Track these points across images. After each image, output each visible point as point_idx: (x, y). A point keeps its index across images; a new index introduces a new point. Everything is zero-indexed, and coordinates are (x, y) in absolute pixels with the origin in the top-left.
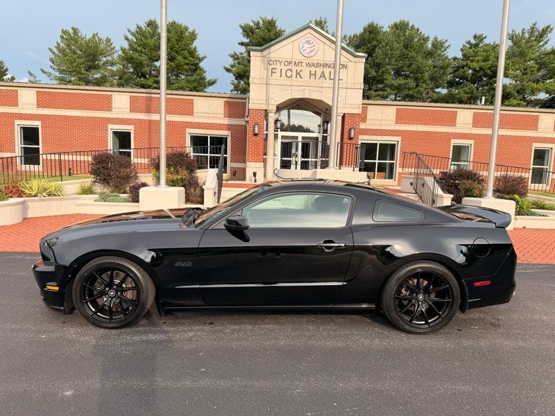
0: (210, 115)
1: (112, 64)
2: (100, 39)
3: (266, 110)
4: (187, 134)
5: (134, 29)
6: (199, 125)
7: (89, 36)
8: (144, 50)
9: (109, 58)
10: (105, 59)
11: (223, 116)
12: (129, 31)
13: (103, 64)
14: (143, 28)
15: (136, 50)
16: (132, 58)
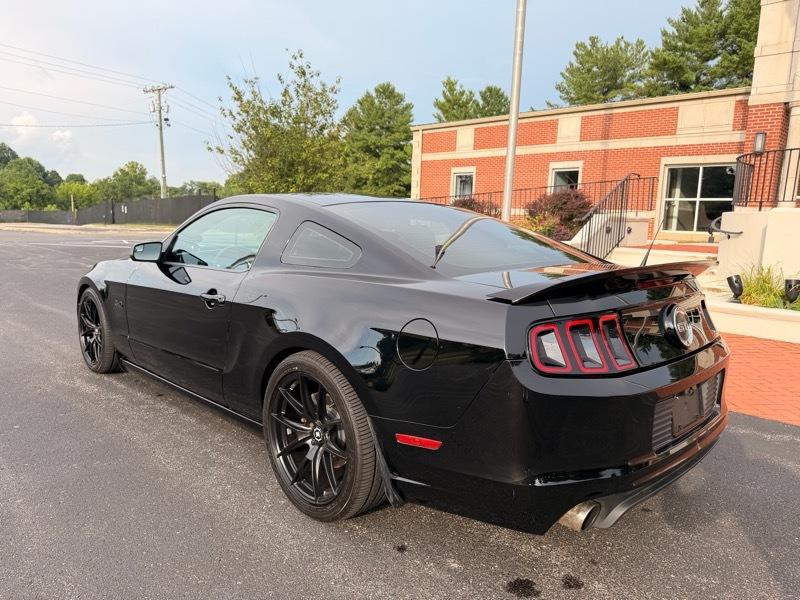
0: (706, 130)
1: (640, 78)
2: (627, 45)
3: (786, 103)
4: (662, 167)
5: (677, 16)
6: (685, 150)
7: (612, 44)
8: (688, 46)
9: (637, 70)
10: (631, 71)
11: (731, 128)
12: (670, 21)
13: (629, 80)
14: (694, 10)
15: (675, 48)
16: (665, 62)
